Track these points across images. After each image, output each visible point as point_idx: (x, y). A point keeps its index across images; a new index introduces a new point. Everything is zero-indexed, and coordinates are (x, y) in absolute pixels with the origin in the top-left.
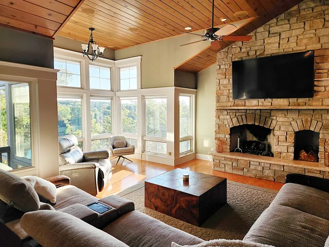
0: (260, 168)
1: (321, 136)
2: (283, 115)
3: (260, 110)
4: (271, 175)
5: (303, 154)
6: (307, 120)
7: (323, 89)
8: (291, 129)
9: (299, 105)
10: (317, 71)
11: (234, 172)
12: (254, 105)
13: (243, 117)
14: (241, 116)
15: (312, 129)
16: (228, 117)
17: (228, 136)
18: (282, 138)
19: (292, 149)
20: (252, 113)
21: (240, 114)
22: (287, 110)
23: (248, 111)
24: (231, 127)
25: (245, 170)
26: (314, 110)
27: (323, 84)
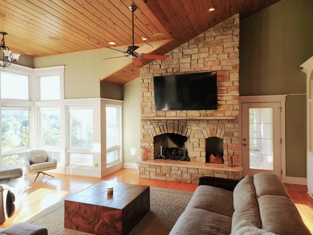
0: (179, 173)
1: (224, 141)
2: (196, 124)
3: (178, 120)
4: (189, 177)
5: (212, 157)
6: (214, 128)
7: (224, 103)
8: (202, 136)
9: (207, 116)
10: (220, 88)
11: (158, 178)
12: (173, 115)
13: (165, 126)
14: (163, 126)
15: (218, 136)
16: (152, 127)
17: (152, 145)
18: (196, 145)
19: (204, 154)
20: (172, 123)
21: (162, 124)
22: (199, 120)
23: (168, 121)
24: (154, 136)
25: (167, 175)
26: (218, 120)
27: (224, 98)
